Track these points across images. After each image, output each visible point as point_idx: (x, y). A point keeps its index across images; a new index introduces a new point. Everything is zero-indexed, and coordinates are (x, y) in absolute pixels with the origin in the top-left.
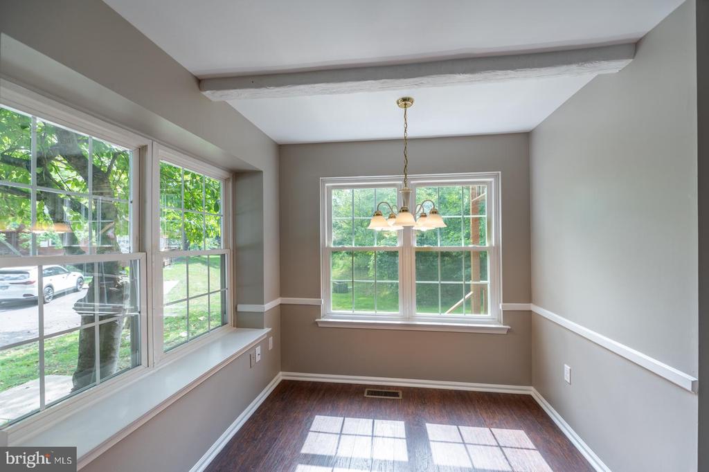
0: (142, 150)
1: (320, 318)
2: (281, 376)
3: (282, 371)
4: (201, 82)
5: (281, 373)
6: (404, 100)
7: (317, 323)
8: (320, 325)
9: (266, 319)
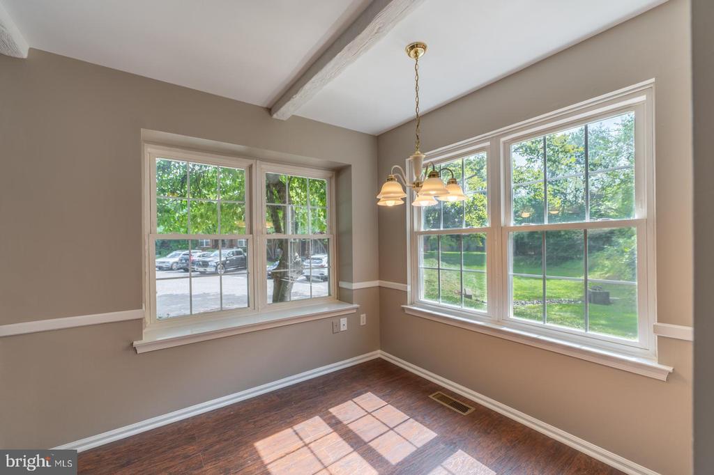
0: (250, 167)
1: (407, 305)
2: (378, 354)
3: (381, 349)
4: (270, 110)
5: (379, 351)
6: (412, 47)
7: (403, 309)
8: (406, 312)
9: (355, 297)
